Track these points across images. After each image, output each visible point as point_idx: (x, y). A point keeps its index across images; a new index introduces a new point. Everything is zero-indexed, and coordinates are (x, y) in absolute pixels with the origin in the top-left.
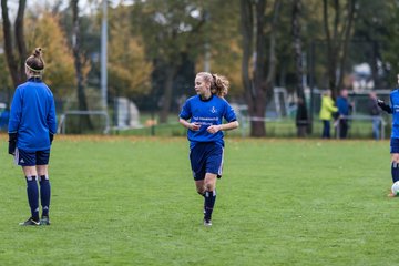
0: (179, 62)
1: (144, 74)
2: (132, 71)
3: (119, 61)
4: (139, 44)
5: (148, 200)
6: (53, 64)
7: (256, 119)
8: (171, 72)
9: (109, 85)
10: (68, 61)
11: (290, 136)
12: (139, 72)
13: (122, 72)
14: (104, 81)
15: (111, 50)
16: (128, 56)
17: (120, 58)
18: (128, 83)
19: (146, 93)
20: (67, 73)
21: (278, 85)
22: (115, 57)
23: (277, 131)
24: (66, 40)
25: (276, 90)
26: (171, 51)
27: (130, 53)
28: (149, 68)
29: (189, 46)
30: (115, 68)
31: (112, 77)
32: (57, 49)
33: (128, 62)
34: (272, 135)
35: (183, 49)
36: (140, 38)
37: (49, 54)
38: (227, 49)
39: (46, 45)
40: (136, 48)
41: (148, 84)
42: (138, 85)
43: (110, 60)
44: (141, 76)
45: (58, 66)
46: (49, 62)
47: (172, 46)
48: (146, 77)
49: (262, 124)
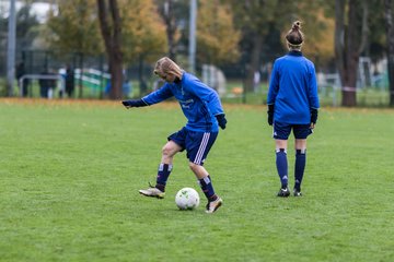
0: (266, 32)
1: (232, 42)
2: (220, 39)
3: (207, 30)
4: (228, 12)
5: (258, 171)
6: (143, 31)
7: (347, 89)
8: (258, 41)
9: (198, 52)
10: (158, 29)
11: (381, 106)
12: (227, 40)
13: (211, 40)
14: (192, 49)
15: (200, 17)
16: (216, 25)
17: (208, 26)
18: (216, 50)
19: (234, 61)
20: (156, 40)
21: (363, 55)
22: (203, 25)
23: (368, 101)
24: (155, 7)
25: (362, 60)
26: (258, 19)
27: (218, 21)
28: (237, 36)
29: (276, 15)
30: (204, 36)
31: (201, 44)
32: (147, 16)
33: (217, 30)
34: (363, 105)
35: (270, 18)
36: (229, 7)
37: (140, 21)
38: (314, 19)
39: (138, 12)
40: (224, 16)
41: (236, 52)
42: (226, 54)
43: (199, 28)
44: (229, 45)
45: (148, 33)
46: (139, 28)
47: (260, 15)
48: (234, 45)
49: (354, 94)
